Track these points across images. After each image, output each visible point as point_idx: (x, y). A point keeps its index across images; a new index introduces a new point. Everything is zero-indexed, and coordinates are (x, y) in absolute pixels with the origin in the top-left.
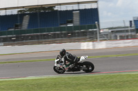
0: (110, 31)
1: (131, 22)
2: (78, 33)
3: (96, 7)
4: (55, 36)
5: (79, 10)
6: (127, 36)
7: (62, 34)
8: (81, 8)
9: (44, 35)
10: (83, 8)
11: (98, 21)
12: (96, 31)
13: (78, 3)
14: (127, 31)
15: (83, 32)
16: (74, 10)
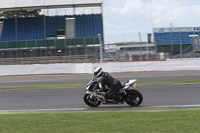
0: (119, 48)
1: (149, 35)
2: (72, 49)
3: (99, 13)
4: (39, 53)
5: (75, 16)
6: (144, 56)
7: (49, 50)
8: (77, 13)
9: (24, 51)
10: (81, 14)
11: (102, 32)
12: (98, 48)
13: (74, 6)
14: (144, 49)
15: (80, 48)
16: (67, 16)
